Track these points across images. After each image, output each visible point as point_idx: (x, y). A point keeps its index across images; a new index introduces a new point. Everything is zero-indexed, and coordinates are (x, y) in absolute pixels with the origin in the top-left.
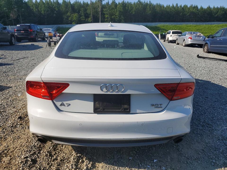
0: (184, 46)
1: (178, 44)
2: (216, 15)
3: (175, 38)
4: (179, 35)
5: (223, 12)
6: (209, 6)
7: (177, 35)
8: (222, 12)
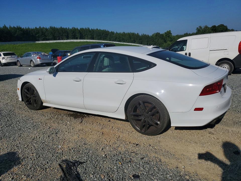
0: (33, 67)
1: (21, 66)
2: (16, 35)
3: (9, 60)
4: (13, 56)
5: (22, 32)
6: (5, 25)
7: (10, 56)
8: (20, 32)
